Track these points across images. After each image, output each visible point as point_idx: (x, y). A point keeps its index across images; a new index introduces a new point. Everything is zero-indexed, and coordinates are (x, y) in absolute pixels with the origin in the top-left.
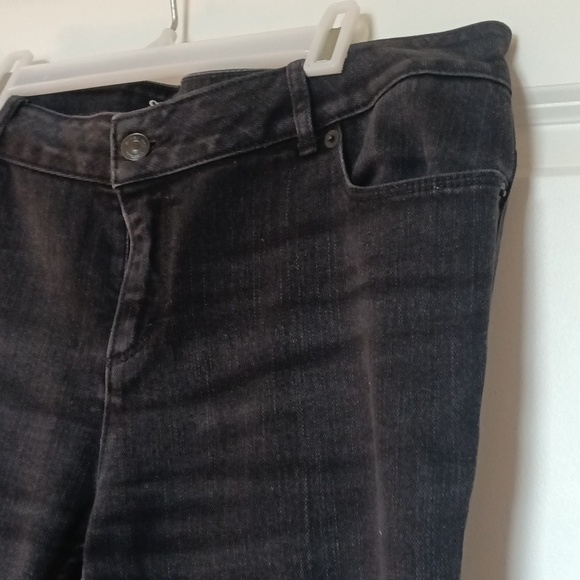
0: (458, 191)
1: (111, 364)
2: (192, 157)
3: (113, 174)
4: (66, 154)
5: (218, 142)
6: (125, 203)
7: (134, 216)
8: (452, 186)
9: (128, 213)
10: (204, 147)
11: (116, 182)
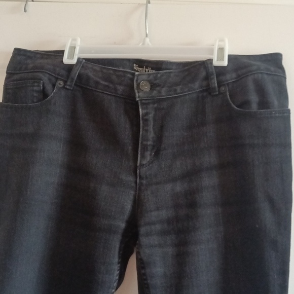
0: (281, 115)
1: (140, 168)
2: (171, 93)
3: (137, 95)
4: (111, 85)
5: (181, 89)
6: (142, 106)
7: (145, 111)
8: (278, 113)
9: (142, 110)
10: (176, 90)
11: (139, 98)
